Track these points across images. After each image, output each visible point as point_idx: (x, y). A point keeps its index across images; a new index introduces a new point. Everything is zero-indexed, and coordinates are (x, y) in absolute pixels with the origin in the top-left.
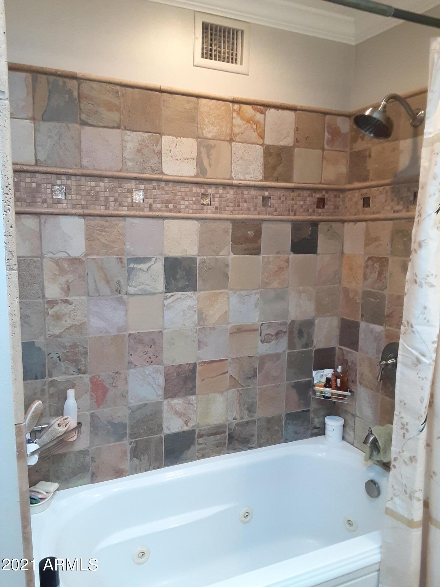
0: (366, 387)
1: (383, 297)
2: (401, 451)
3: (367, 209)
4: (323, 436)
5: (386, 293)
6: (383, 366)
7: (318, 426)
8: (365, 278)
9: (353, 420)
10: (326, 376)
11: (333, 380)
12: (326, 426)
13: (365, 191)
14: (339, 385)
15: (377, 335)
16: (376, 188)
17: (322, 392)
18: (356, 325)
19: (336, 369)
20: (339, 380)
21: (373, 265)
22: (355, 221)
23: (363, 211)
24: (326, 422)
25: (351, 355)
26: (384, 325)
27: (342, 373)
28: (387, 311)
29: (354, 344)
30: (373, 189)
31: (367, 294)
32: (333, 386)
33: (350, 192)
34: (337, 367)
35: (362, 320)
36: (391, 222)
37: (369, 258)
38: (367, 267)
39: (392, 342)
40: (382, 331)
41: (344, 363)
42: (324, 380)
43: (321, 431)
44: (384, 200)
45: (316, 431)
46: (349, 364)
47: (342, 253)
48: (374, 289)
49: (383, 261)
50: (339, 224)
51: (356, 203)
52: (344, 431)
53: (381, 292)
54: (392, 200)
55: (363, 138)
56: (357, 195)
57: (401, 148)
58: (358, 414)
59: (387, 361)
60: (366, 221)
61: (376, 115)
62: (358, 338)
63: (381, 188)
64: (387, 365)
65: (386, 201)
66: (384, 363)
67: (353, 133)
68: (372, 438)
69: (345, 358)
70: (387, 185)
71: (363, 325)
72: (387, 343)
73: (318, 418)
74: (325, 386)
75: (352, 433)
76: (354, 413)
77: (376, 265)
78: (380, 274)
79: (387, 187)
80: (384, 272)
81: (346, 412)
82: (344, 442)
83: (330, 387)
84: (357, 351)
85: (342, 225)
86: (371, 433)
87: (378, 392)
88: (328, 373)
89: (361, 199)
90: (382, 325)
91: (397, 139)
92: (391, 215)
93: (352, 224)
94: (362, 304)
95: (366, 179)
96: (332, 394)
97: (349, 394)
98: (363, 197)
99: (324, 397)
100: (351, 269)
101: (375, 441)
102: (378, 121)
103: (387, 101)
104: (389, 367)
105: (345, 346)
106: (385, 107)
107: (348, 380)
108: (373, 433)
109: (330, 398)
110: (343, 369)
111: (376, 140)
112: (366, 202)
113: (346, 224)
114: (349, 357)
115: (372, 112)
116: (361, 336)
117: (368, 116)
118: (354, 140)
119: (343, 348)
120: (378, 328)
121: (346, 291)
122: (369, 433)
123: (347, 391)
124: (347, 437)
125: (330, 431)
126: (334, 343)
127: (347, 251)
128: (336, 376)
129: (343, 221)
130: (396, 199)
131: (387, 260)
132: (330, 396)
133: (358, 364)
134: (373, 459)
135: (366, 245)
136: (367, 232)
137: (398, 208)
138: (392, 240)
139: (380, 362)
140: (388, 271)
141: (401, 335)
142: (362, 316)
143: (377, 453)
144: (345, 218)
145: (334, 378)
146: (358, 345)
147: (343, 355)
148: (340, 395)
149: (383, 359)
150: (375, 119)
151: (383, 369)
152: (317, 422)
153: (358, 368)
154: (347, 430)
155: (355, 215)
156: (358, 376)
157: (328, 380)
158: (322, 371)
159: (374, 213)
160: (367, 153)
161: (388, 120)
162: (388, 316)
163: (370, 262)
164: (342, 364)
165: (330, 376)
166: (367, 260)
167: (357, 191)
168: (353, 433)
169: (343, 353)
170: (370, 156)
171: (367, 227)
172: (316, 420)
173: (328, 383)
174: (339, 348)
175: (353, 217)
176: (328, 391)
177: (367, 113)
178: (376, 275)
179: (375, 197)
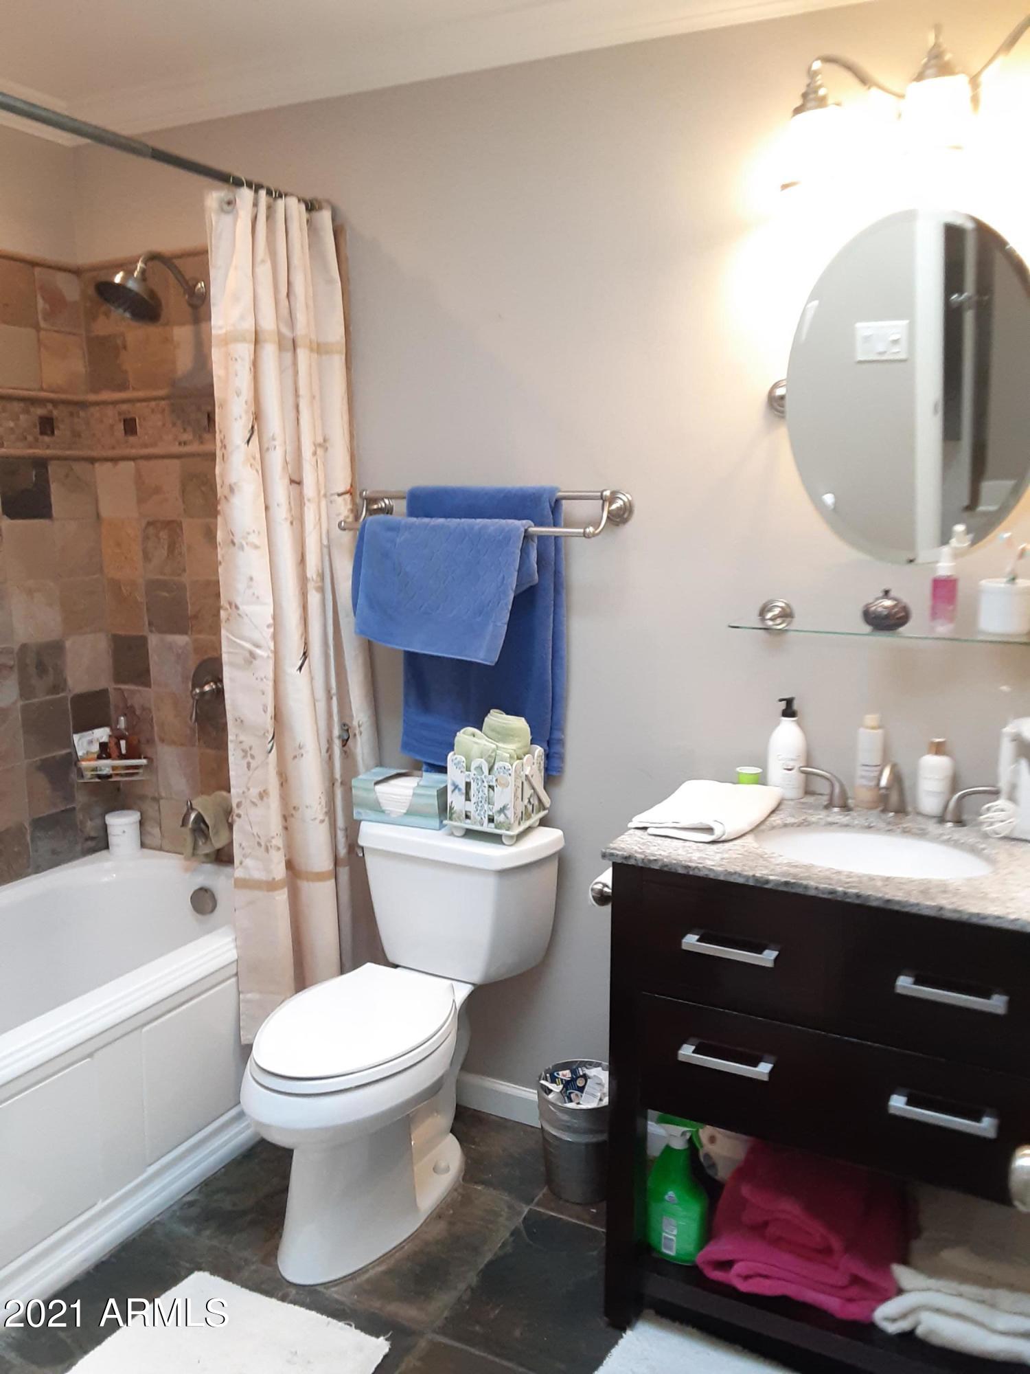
0: (173, 743)
1: (182, 587)
2: (246, 790)
3: (132, 439)
4: (104, 853)
5: (185, 579)
6: (197, 697)
7: (93, 834)
8: (147, 557)
9: (157, 808)
10: (98, 740)
11: (112, 745)
12: (110, 830)
13: (125, 407)
14: (124, 751)
15: (180, 651)
16: (144, 404)
17: (95, 769)
18: (143, 641)
19: (113, 725)
20: (123, 743)
21: (157, 536)
22: (114, 460)
23: (127, 442)
24: (107, 822)
25: (140, 696)
26: (190, 633)
27: (126, 729)
28: (191, 610)
29: (142, 676)
30: (138, 405)
31: (154, 586)
32: (115, 754)
33: (97, 408)
34: (117, 722)
35: (151, 631)
36: (176, 461)
37: (149, 524)
38: (146, 538)
39: (206, 657)
40: (187, 644)
41: (129, 711)
42: (95, 748)
43: (101, 843)
44: (160, 424)
45: (90, 844)
46: (138, 712)
47: (98, 516)
48: (165, 574)
49: (172, 527)
50: (88, 466)
51: (112, 426)
52: (142, 833)
53: (176, 578)
54: (174, 424)
55: (107, 314)
56: (110, 412)
57: (176, 338)
58: (163, 794)
59: (202, 687)
60: (133, 459)
61: (131, 285)
62: (149, 665)
63: (153, 404)
64: (203, 694)
65: (164, 425)
66: (198, 691)
67: (88, 304)
68: (193, 816)
69: (129, 705)
70: (162, 398)
71: (153, 640)
72: (198, 662)
73: (91, 820)
74: (100, 757)
75: (156, 831)
76: (156, 795)
77: (164, 535)
78: (172, 547)
79: (163, 403)
80: (177, 546)
81: (142, 798)
82: (146, 851)
83: (109, 757)
84: (150, 687)
85: (91, 466)
86: (191, 808)
87: (193, 745)
88: (102, 734)
89: (120, 420)
90: (186, 633)
91: (167, 324)
92: (176, 449)
93: (109, 465)
94: (147, 604)
95: (123, 387)
96: (114, 768)
97: (143, 761)
98: (122, 417)
99: (99, 777)
100: (118, 545)
101: (200, 819)
102: (137, 294)
103: (145, 263)
104: (207, 697)
105: (124, 682)
106: (143, 272)
107: (139, 741)
108: (194, 806)
109: (110, 776)
110: (127, 721)
111: (134, 324)
112: (130, 426)
113: (97, 465)
114: (136, 702)
115: (124, 278)
116: (153, 659)
117: (118, 285)
118: (92, 316)
119: (123, 687)
120: (181, 640)
121: (116, 585)
122: (188, 810)
123: (140, 758)
124: (148, 841)
125: (118, 835)
126: (104, 681)
127: (105, 512)
128: (117, 736)
129: (92, 460)
130: (179, 423)
131: (180, 525)
132: (111, 772)
133: (153, 708)
134: (197, 855)
135: (141, 501)
136: (139, 478)
137: (186, 437)
138: (183, 491)
139: (192, 691)
140: (183, 543)
141: (223, 625)
142: (150, 624)
143: (204, 841)
144: (94, 454)
145: (114, 741)
146: (150, 675)
147: (125, 700)
148: (128, 767)
149: (194, 687)
150: (130, 290)
151: (197, 701)
152: (90, 827)
153: (155, 715)
154: (148, 828)
155: (113, 448)
156: (156, 728)
157: (103, 746)
158: (90, 732)
159: (146, 446)
160: (119, 342)
161: (152, 294)
162: (195, 617)
163: (151, 530)
164: (125, 715)
165: (105, 739)
166: (146, 528)
167: (111, 406)
168: (158, 829)
169: (124, 696)
170: (125, 348)
171: (138, 471)
172: (89, 824)
173: (105, 751)
174: (115, 689)
175: (110, 453)
176: (106, 766)
177: (118, 279)
178: (164, 552)
179: (144, 419)
